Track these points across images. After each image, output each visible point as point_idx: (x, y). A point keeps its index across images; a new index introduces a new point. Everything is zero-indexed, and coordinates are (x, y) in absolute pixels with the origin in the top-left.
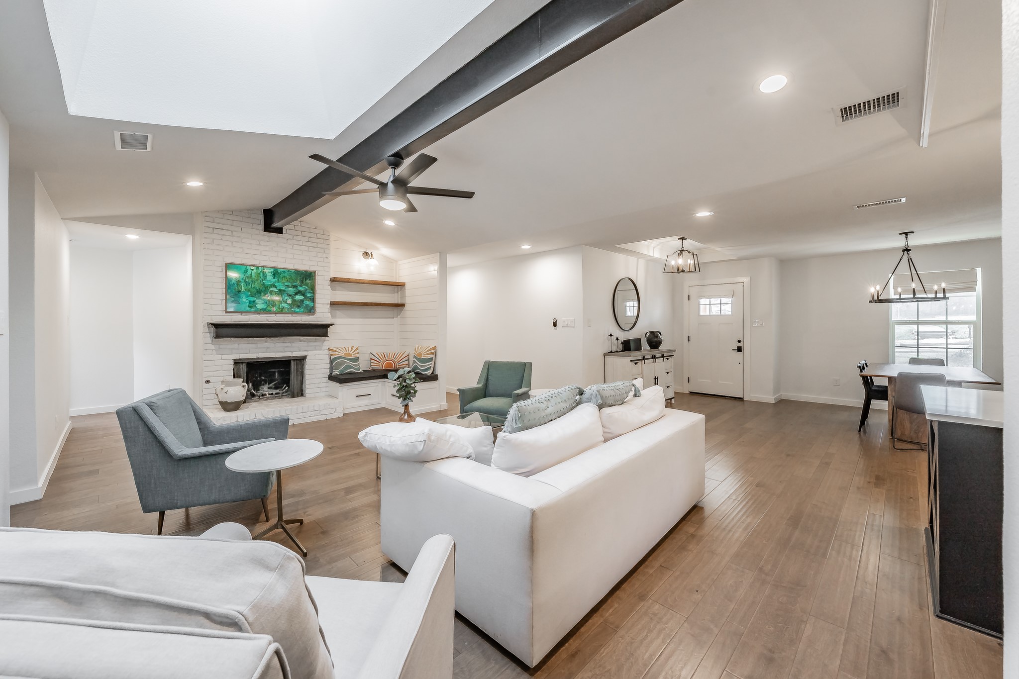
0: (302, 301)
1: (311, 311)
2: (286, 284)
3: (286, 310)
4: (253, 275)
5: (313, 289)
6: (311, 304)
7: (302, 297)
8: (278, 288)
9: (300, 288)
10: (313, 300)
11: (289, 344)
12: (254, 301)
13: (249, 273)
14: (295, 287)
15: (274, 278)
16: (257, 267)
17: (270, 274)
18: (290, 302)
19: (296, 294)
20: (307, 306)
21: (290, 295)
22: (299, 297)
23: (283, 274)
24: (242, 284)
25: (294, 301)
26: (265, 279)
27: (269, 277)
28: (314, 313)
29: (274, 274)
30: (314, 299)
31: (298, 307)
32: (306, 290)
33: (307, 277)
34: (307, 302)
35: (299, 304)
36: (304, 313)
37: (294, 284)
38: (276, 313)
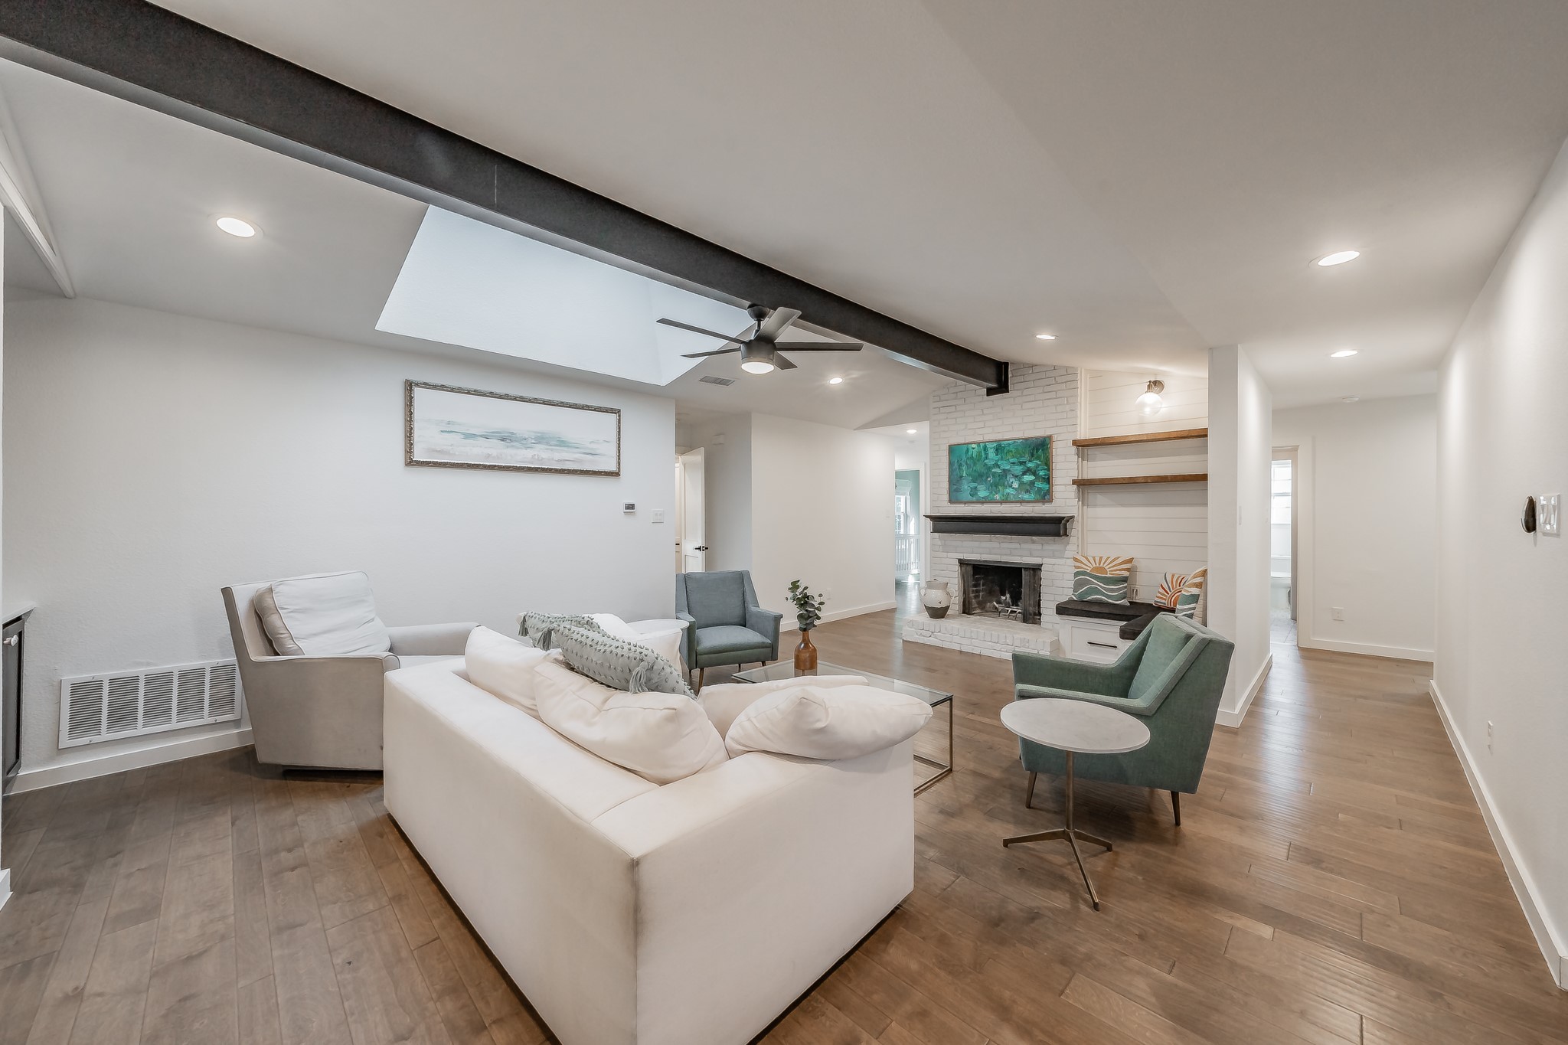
0: (1032, 483)
1: (1046, 496)
2: (1012, 460)
3: (1012, 496)
4: (974, 455)
5: (1048, 464)
6: (1045, 486)
7: (1032, 478)
8: (1002, 467)
9: (1030, 465)
10: (1048, 480)
11: (1018, 546)
12: (976, 488)
13: (970, 453)
14: (1022, 463)
15: (997, 455)
16: (979, 444)
17: (992, 450)
18: (1017, 486)
19: (1024, 473)
20: (1040, 489)
21: (1016, 476)
22: (1028, 478)
23: (1008, 448)
24: (964, 468)
25: (1022, 484)
26: (986, 458)
27: (992, 454)
28: (1050, 501)
29: (997, 450)
30: (1049, 478)
31: (1027, 491)
32: (1038, 465)
33: (1040, 448)
34: (1039, 485)
35: (1028, 488)
36: (1035, 501)
37: (1022, 459)
38: (1001, 502)
